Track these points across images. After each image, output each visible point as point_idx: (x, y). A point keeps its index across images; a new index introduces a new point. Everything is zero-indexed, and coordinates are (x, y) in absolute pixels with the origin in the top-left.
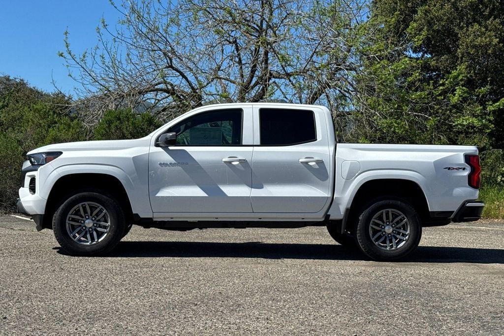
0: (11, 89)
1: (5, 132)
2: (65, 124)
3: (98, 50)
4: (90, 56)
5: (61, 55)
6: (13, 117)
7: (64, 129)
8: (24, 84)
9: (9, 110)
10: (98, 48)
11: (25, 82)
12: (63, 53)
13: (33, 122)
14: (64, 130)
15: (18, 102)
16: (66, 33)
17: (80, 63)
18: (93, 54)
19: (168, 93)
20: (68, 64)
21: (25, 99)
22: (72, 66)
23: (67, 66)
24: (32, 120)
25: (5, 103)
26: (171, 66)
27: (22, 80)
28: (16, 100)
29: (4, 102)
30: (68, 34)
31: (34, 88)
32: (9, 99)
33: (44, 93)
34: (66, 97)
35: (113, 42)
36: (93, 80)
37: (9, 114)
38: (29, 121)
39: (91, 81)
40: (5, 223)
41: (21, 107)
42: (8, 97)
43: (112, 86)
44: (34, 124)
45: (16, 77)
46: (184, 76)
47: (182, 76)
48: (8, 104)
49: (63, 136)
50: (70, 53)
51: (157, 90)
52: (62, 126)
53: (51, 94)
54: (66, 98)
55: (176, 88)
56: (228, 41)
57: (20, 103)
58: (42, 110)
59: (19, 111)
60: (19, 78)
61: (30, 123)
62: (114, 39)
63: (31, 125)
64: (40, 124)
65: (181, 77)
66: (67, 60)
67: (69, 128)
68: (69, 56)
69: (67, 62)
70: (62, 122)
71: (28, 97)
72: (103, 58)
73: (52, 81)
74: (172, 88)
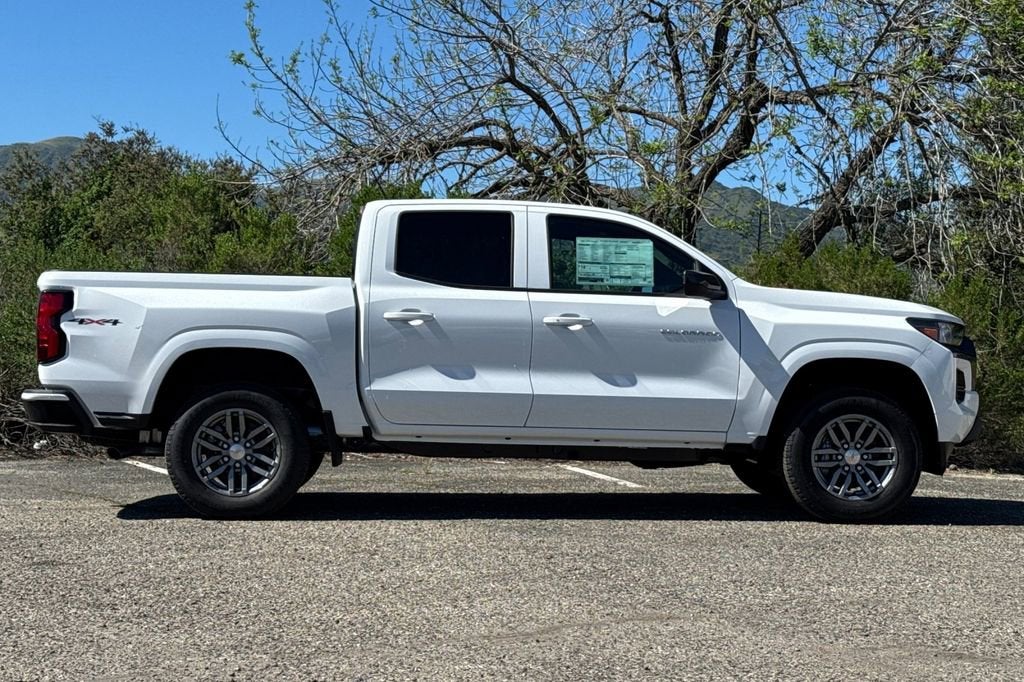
0: (117, 154)
1: (105, 254)
2: (256, 225)
3: (327, 44)
4: (309, 60)
5: (239, 60)
6: (122, 218)
7: (255, 237)
8: (147, 142)
9: (114, 204)
10: (328, 39)
11: (149, 137)
12: (242, 55)
13: (177, 221)
14: (255, 241)
15: (132, 184)
16: (250, 6)
17: (284, 79)
18: (317, 55)
19: (500, 149)
20: (255, 82)
21: (149, 176)
22: (264, 85)
23: (254, 86)
24: (172, 215)
25: (104, 186)
26: (512, 79)
27: (142, 133)
28: (129, 180)
29: (101, 185)
30: (254, 8)
31: (170, 150)
32: (112, 177)
33: (192, 161)
34: (243, 171)
35: (371, 17)
36: (316, 119)
37: (112, 213)
38: (166, 219)
39: (311, 122)
40: (112, 486)
41: (140, 195)
42: (109, 173)
43: (361, 134)
44: (178, 225)
45: (128, 126)
46: (542, 104)
47: (538, 103)
48: (109, 189)
49: (254, 256)
50: (260, 55)
51: (469, 143)
52: (250, 230)
53: (208, 163)
54: (244, 173)
55: (518, 136)
56: (646, 16)
57: (138, 186)
58: (197, 189)
59: (135, 205)
60: (135, 127)
61: (169, 225)
62: (374, 9)
63: (172, 229)
64: (195, 226)
65: (535, 106)
66: (252, 71)
67: (267, 235)
68: (256, 62)
69: (253, 75)
70: (249, 220)
71: (157, 170)
72: (335, 68)
73: (217, 124)
74: (509, 135)
